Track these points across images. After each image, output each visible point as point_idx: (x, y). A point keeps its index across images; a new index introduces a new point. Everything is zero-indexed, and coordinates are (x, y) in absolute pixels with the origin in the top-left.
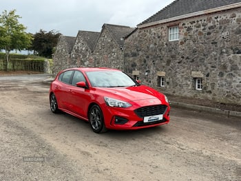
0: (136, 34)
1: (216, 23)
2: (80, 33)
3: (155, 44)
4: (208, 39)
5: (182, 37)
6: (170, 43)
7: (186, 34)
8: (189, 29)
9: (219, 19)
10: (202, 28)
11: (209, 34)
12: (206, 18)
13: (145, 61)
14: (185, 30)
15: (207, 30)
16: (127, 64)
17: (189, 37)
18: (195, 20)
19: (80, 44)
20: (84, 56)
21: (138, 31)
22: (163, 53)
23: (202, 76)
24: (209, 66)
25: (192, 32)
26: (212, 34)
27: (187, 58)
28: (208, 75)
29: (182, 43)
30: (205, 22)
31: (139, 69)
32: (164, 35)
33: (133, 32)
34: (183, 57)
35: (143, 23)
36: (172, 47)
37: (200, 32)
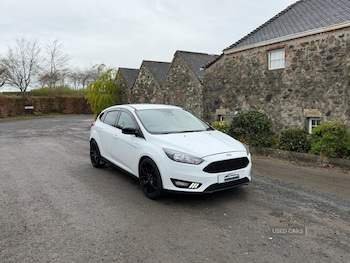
0: (221, 62)
1: (341, 44)
2: (145, 63)
3: (249, 74)
4: (328, 65)
5: (290, 64)
6: (272, 72)
7: (294, 60)
8: (299, 53)
9: (345, 38)
10: (319, 50)
11: (330, 58)
12: (325, 37)
13: (234, 97)
14: (293, 55)
15: (327, 54)
16: (208, 101)
17: (299, 64)
18: (309, 40)
19: (144, 77)
20: (150, 92)
21: (225, 57)
22: (261, 85)
23: (320, 115)
24: (330, 101)
25: (304, 56)
26: (334, 59)
27: (297, 91)
28: (328, 114)
29: (288, 72)
30: (325, 43)
31: (226, 107)
32: (262, 61)
33: (217, 59)
34: (290, 90)
35: (231, 47)
36: (275, 77)
37: (316, 56)
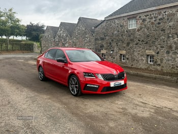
0: (104, 24)
1: (165, 16)
2: (62, 24)
3: (118, 31)
4: (158, 27)
5: (139, 26)
6: (130, 30)
7: (141, 24)
8: (144, 20)
9: (167, 13)
10: (154, 19)
11: (159, 23)
12: (157, 12)
13: (110, 44)
14: (141, 21)
15: (158, 21)
16: (97, 46)
17: (143, 26)
18: (149, 14)
19: (62, 32)
20: (65, 40)
21: (105, 22)
22: (124, 37)
23: (154, 53)
24: (159, 46)
25: (146, 22)
26: (161, 24)
27: (143, 41)
28: (158, 53)
29: (138, 30)
30: (156, 15)
31: (106, 49)
32: (125, 24)
33: (102, 23)
34: (139, 40)
35: (110, 16)
36: (131, 33)
37: (152, 22)
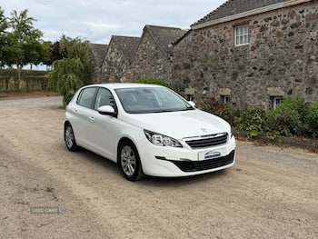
0: (190, 38)
1: (302, 19)
2: (114, 39)
3: (216, 51)
4: (289, 42)
5: (253, 40)
6: (237, 49)
7: (258, 36)
8: (263, 29)
9: (305, 14)
10: (282, 26)
11: (291, 34)
12: (287, 12)
13: (202, 75)
14: (257, 30)
15: (289, 29)
16: (177, 80)
17: (263, 40)
18: (272, 15)
19: (113, 54)
20: (120, 70)
21: (192, 33)
22: (228, 62)
23: (282, 93)
24: (292, 79)
25: (267, 33)
26: (295, 36)
27: (261, 69)
28: (290, 93)
29: (253, 49)
30: (286, 18)
31: (194, 86)
32: (228, 37)
33: (185, 35)
34: (255, 68)
35: (200, 22)
36: (239, 54)
37: (278, 32)
